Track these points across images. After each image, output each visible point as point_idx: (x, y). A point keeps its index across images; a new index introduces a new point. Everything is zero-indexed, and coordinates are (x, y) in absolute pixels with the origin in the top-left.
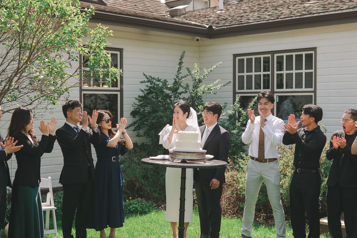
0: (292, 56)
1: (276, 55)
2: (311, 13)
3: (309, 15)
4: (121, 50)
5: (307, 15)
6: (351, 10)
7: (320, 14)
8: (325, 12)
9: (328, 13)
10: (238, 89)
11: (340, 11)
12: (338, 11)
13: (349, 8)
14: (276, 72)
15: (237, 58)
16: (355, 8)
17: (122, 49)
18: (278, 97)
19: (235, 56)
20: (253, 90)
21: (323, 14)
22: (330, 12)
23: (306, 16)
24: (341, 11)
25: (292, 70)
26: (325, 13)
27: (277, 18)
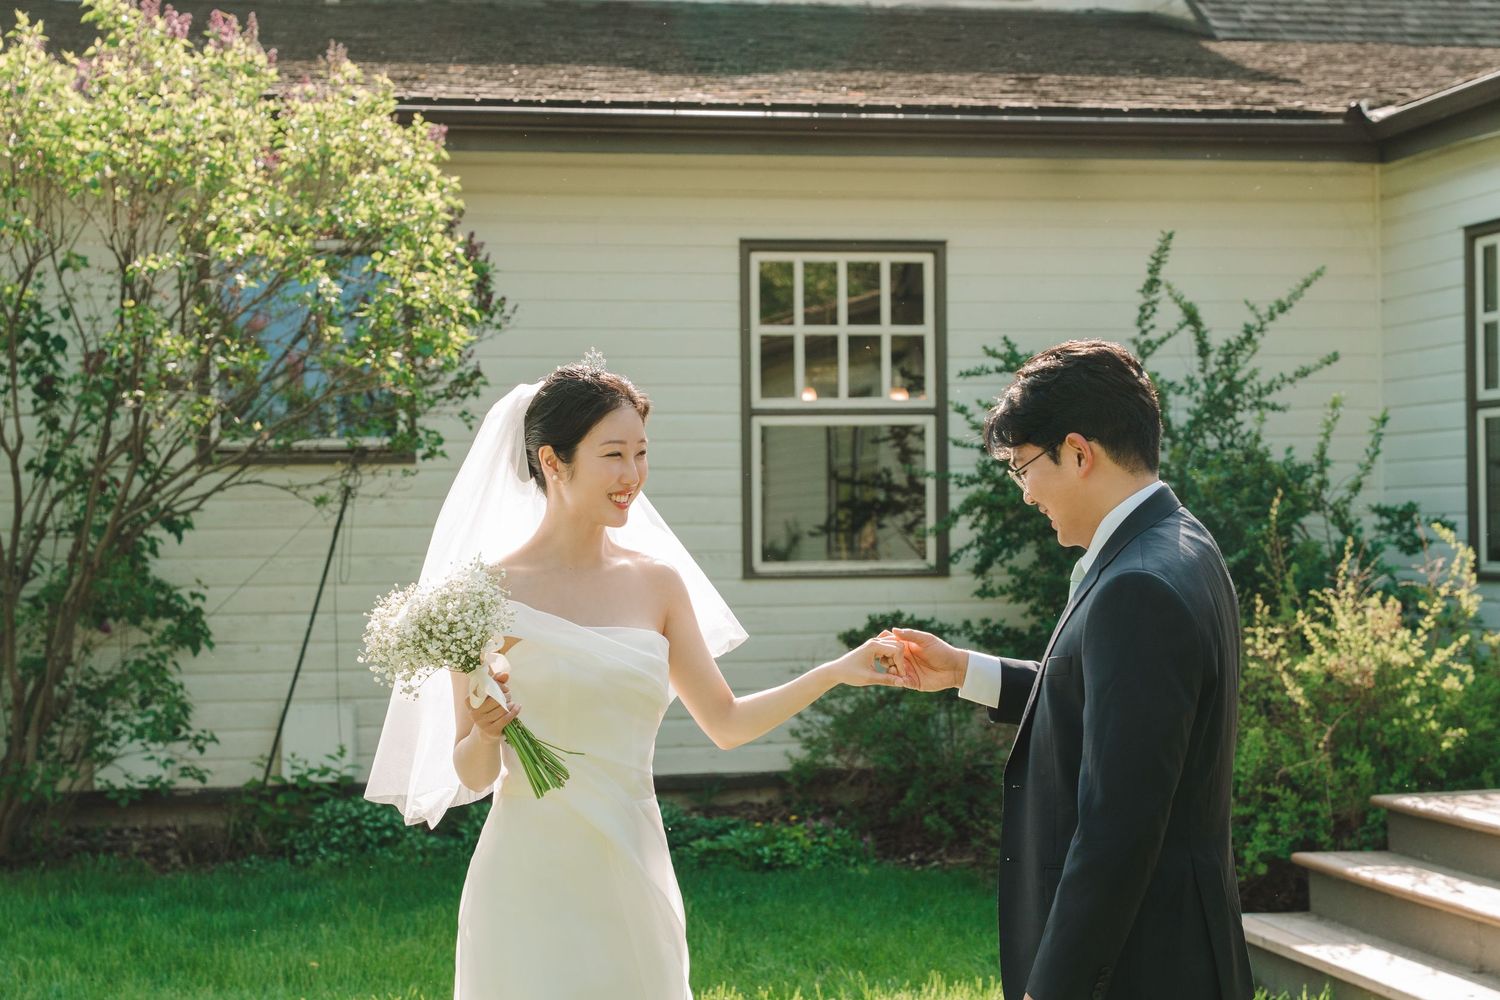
4: (937, 248)
17: (942, 244)
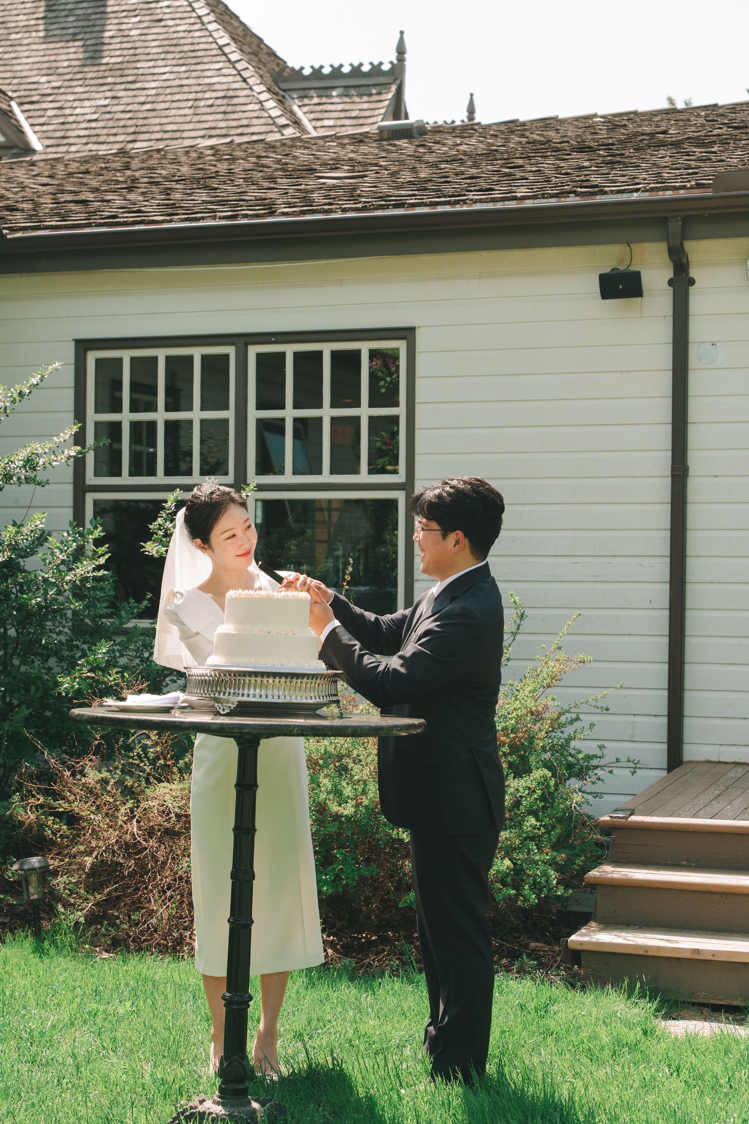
0: (318, 356)
1: (253, 351)
2: (404, 204)
3: (398, 210)
5: (388, 208)
6: (553, 202)
7: (439, 207)
8: (457, 202)
9: (466, 205)
10: (96, 475)
11: (510, 202)
12: (506, 203)
13: (544, 194)
14: (254, 414)
15: (92, 357)
16: (565, 195)
18: (259, 504)
19: (83, 346)
20: (160, 479)
21: (448, 208)
22: (474, 205)
23: (386, 210)
24: (515, 202)
25: (320, 406)
26: (458, 206)
27: (269, 213)
